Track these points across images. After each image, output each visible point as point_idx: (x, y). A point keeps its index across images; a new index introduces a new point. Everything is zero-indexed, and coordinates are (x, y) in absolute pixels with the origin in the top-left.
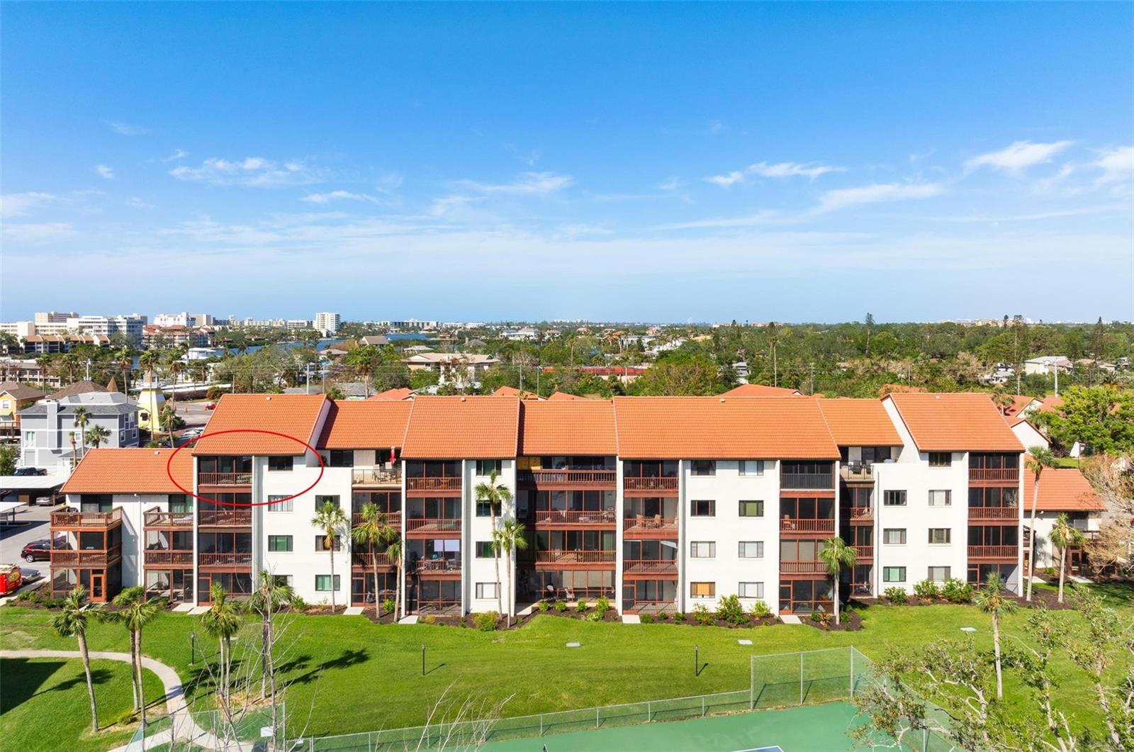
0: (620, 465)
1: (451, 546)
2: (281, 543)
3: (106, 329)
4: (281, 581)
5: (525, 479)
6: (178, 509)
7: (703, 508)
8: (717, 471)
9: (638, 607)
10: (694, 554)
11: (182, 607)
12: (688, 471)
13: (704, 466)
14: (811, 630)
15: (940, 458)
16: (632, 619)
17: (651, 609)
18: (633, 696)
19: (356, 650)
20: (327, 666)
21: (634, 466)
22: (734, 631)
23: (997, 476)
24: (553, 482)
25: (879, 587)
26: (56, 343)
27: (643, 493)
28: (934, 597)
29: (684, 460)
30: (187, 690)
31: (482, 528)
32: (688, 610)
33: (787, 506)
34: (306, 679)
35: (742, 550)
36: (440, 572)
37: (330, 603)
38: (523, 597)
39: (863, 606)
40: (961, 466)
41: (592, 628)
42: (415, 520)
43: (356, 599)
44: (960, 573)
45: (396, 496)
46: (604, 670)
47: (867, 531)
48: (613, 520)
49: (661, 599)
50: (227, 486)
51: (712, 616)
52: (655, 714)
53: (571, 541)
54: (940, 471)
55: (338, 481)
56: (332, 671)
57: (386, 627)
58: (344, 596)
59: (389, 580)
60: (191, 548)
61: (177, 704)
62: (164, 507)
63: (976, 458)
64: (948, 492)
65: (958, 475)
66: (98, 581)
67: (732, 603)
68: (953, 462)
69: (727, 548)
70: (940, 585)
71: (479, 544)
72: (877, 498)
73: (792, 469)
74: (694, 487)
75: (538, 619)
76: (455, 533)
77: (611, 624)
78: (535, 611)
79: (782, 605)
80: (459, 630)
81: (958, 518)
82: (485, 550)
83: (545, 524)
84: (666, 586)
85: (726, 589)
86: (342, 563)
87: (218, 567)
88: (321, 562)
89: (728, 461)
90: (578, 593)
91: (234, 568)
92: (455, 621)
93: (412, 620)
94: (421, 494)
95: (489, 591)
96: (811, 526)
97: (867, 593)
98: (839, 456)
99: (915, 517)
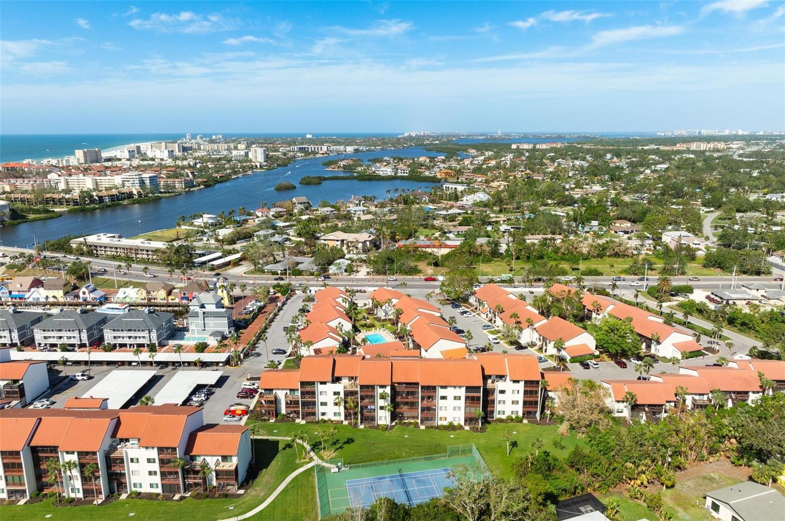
0: (420, 387)
1: (373, 407)
2: (324, 404)
3: (138, 182)
4: (323, 414)
5: (393, 388)
6: (292, 392)
7: (444, 398)
8: (448, 388)
9: (425, 422)
10: (441, 409)
11: (297, 421)
12: (439, 388)
13: (444, 387)
14: (472, 432)
15: (516, 381)
16: (423, 427)
17: (429, 423)
18: (420, 454)
19: (350, 438)
20: (345, 443)
21: (423, 387)
22: (450, 433)
23: (533, 387)
24: (401, 389)
25: (497, 416)
27: (426, 394)
28: (512, 420)
29: (438, 386)
30: (313, 450)
31: (381, 402)
32: (439, 424)
33: (467, 398)
34: (341, 448)
35: (454, 409)
36: (369, 414)
37: (339, 420)
38: (393, 418)
39: (489, 423)
40: (522, 384)
41: (412, 431)
42: (362, 398)
43: (346, 419)
44: (520, 414)
45: (356, 393)
46: (413, 446)
47: (493, 401)
48: (418, 399)
49: (432, 420)
50: (308, 389)
51: (445, 426)
52: (424, 459)
53: (406, 403)
54: (516, 384)
55: (339, 387)
56: (346, 446)
57: (356, 429)
58: (342, 418)
59: (356, 414)
60: (299, 404)
61: (312, 454)
62: (288, 392)
63: (526, 382)
64: (518, 391)
65: (521, 386)
66: (273, 413)
67: (451, 423)
68: (520, 383)
69: (450, 408)
70: (514, 416)
71: (380, 407)
72: (497, 392)
73: (469, 389)
74: (441, 392)
75: (396, 427)
76: (373, 403)
77: (417, 429)
78: (396, 423)
79: (465, 424)
80: (375, 431)
81: (520, 398)
82: (382, 408)
83: (399, 399)
84: (433, 418)
85: (450, 419)
86: (342, 409)
87: (306, 410)
88: (336, 409)
89: (451, 386)
90: (408, 418)
91: (310, 410)
92: (374, 427)
93: (362, 427)
94: (364, 394)
95: (383, 418)
96: (474, 403)
97: (493, 417)
98: (483, 385)
99: (508, 397)
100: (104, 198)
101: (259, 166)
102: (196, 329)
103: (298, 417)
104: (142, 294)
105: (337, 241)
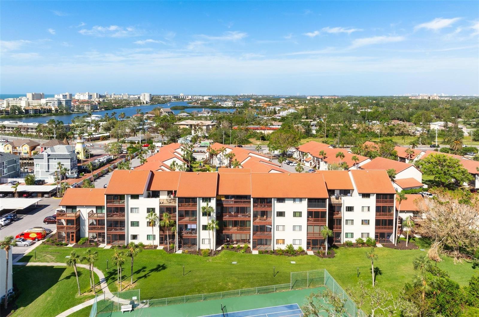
0: (252, 200)
1: (194, 226)
2: (135, 224)
3: (57, 103)
4: (135, 237)
5: (219, 203)
6: (99, 211)
7: (281, 214)
8: (286, 201)
9: (258, 247)
10: (278, 230)
11: (102, 246)
12: (276, 202)
13: (281, 200)
14: (317, 257)
15: (366, 195)
16: (255, 252)
17: (263, 248)
18: (253, 285)
19: (161, 264)
20: (152, 270)
21: (256, 200)
22: (290, 258)
23: (386, 202)
24: (229, 204)
25: (344, 239)
26: (37, 110)
27: (260, 209)
28: (363, 244)
29: (274, 198)
30: (107, 279)
31: (204, 220)
32: (275, 249)
33: (310, 214)
34: (145, 276)
35: (294, 228)
36: (190, 235)
37: (152, 244)
38: (219, 242)
39: (337, 247)
40: (373, 198)
41: (241, 256)
42: (181, 216)
43: (161, 243)
44: (372, 236)
45: (174, 208)
46: (244, 274)
47: (340, 220)
48: (250, 217)
49: (266, 244)
50: (116, 204)
51: (283, 251)
52: (259, 291)
53: (235, 224)
54: (366, 200)
55: (154, 203)
56: (153, 274)
57: (171, 255)
58: (157, 242)
59: (173, 236)
60: (104, 225)
61: (104, 285)
62: (94, 210)
63: (379, 196)
64: (369, 207)
65: (372, 201)
66: (73, 236)
67: (290, 247)
68: (371, 197)
69: (289, 228)
70: (365, 240)
71: (203, 226)
72: (343, 209)
73: (312, 201)
74: (278, 207)
75: (223, 252)
76: (194, 221)
77: (248, 254)
78: (223, 248)
79: (308, 248)
80: (196, 256)
81: (372, 216)
82: (205, 228)
83: (226, 218)
84: (267, 241)
85: (288, 242)
86: (156, 231)
87: (113, 232)
88: (149, 230)
89: (289, 199)
90: (238, 241)
91: (119, 232)
92: (195, 252)
93: (180, 252)
94: (183, 209)
95: (207, 241)
96: (318, 221)
97: (340, 241)
98: (328, 197)
99: (357, 216)
100: (29, 111)
101: (145, 103)
102: (40, 171)
103: (103, 242)
104: (8, 149)
105: (187, 125)
